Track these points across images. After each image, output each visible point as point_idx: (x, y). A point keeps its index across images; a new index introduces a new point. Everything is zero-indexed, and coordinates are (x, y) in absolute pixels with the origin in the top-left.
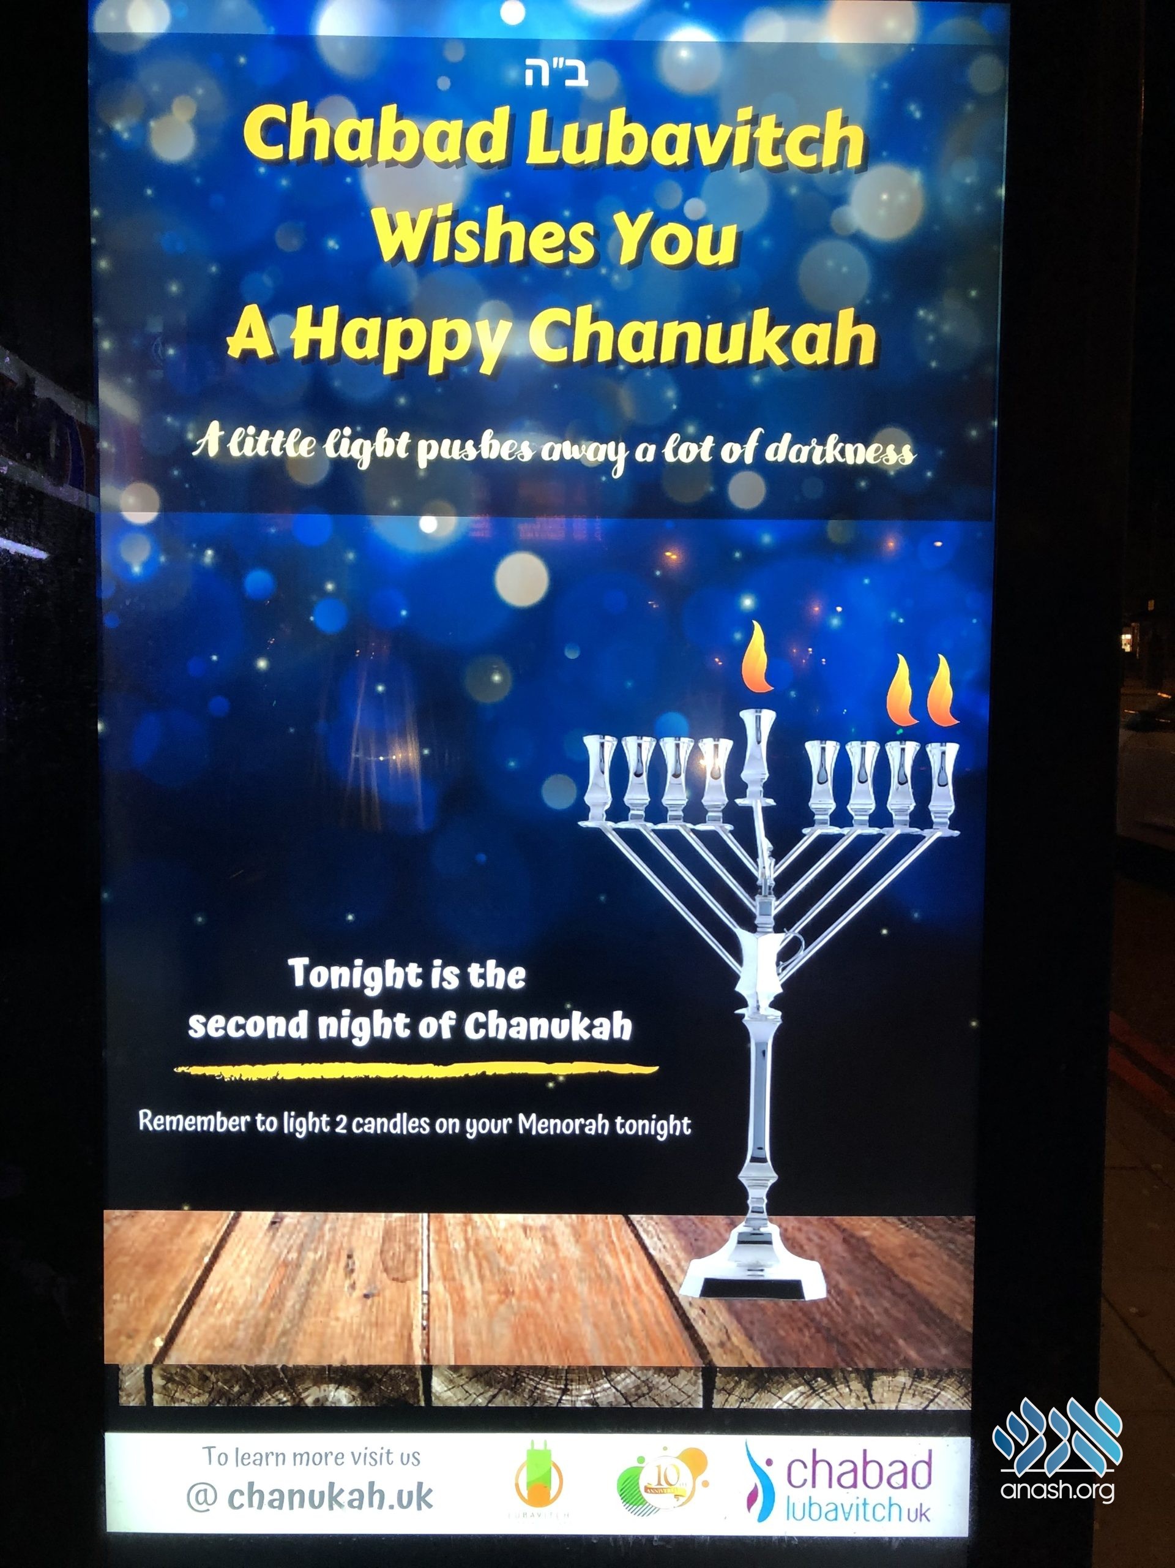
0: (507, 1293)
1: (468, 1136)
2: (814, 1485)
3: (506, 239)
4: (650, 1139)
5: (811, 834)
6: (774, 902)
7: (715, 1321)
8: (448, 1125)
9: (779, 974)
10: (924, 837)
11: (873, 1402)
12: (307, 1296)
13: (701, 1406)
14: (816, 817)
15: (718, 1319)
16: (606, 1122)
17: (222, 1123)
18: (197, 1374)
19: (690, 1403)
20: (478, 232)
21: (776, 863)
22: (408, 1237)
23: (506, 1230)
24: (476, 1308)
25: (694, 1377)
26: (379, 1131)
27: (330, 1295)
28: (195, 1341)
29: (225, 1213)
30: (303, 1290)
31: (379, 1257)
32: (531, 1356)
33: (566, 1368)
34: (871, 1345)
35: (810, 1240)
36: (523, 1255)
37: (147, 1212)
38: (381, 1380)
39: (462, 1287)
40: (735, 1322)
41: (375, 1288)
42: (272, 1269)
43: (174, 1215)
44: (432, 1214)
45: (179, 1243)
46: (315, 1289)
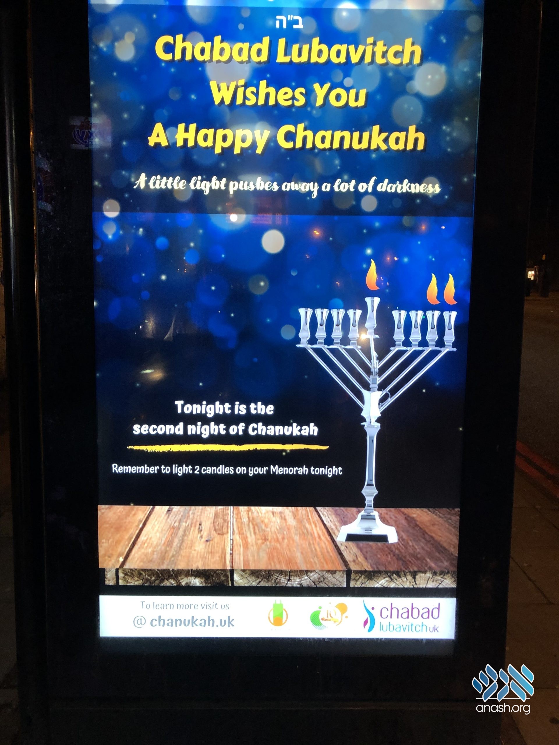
0: (265, 540)
1: (250, 475)
2: (391, 617)
3: (267, 95)
4: (325, 476)
5: (394, 350)
6: (378, 378)
7: (351, 551)
8: (241, 470)
9: (379, 408)
10: (441, 351)
11: (416, 584)
12: (183, 541)
13: (345, 586)
14: (396, 343)
15: (352, 550)
16: (307, 469)
17: (147, 469)
18: (137, 572)
19: (341, 585)
20: (255, 92)
21: (379, 362)
22: (224, 516)
23: (265, 514)
24: (252, 546)
25: (343, 575)
26: (213, 473)
27: (192, 541)
28: (136, 559)
29: (148, 507)
30: (181, 538)
31: (212, 525)
32: (275, 566)
33: (290, 570)
34: (415, 561)
35: (391, 518)
36: (272, 524)
37: (116, 506)
38: (213, 575)
39: (247, 537)
40: (360, 552)
41: (211, 537)
42: (168, 530)
43: (127, 507)
44: (235, 507)
45: (129, 519)
46: (186, 538)
